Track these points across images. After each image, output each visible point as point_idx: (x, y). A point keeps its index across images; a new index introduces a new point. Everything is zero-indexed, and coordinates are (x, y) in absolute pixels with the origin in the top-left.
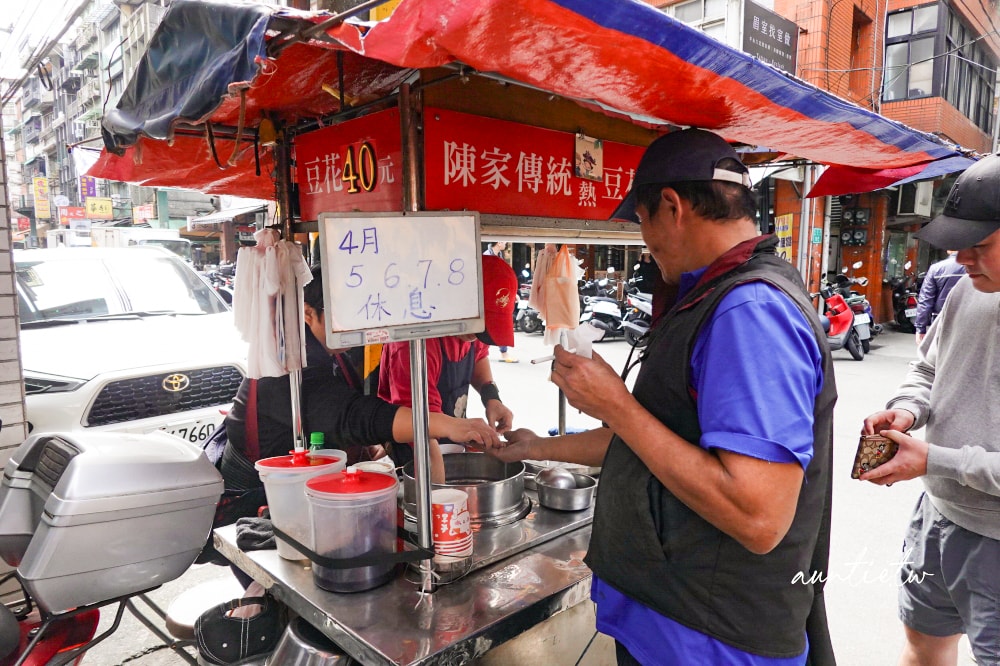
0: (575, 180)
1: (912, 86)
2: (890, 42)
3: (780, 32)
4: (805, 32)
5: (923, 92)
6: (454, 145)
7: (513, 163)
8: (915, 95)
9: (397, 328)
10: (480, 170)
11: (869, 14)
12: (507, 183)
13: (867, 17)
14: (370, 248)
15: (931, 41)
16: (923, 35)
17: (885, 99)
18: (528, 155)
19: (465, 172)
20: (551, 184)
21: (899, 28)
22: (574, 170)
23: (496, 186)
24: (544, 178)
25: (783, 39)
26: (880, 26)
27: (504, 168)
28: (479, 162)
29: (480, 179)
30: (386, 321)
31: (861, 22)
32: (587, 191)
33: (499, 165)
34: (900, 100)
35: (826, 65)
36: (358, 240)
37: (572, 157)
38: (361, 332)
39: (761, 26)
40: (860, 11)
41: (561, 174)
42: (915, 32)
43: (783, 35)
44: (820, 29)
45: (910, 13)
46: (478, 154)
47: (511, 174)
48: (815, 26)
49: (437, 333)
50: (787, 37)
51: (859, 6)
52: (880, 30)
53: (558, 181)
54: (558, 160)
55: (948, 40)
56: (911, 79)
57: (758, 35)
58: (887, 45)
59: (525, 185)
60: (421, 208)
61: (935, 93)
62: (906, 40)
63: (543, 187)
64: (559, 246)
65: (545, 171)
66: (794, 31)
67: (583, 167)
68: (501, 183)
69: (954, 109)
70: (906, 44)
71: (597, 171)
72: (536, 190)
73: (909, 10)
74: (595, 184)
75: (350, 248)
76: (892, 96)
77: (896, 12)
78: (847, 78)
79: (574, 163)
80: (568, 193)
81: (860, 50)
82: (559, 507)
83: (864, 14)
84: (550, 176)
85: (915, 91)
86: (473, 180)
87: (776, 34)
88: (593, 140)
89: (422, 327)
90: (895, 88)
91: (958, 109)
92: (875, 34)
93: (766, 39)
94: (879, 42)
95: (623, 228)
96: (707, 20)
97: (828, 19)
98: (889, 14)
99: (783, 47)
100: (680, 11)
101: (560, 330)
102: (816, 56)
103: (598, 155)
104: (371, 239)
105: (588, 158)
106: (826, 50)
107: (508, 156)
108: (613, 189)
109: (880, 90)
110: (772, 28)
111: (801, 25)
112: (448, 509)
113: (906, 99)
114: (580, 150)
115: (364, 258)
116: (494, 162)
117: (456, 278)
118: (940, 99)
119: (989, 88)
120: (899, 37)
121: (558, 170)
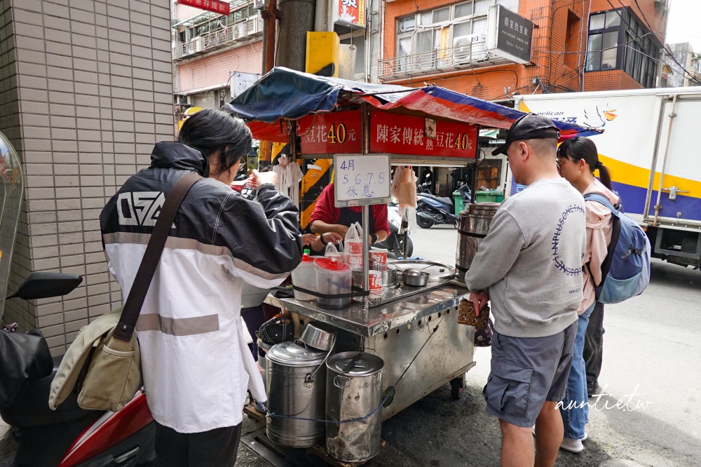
0: (425, 138)
1: (604, 62)
2: (591, 33)
3: (522, 27)
4: (537, 27)
5: (610, 66)
6: (381, 126)
7: (401, 132)
8: (606, 68)
9: (360, 200)
10: (389, 136)
11: (578, 15)
12: (399, 140)
13: (577, 17)
14: (351, 168)
15: (616, 34)
16: (612, 29)
17: (587, 70)
18: (407, 128)
19: (384, 137)
20: (415, 140)
21: (596, 24)
22: (425, 134)
23: (395, 142)
24: (413, 138)
25: (523, 32)
26: (585, 22)
27: (398, 134)
28: (389, 132)
29: (389, 139)
30: (356, 197)
31: (573, 20)
32: (430, 143)
33: (396, 133)
34: (596, 71)
35: (550, 48)
36: (347, 165)
37: (424, 129)
38: (347, 201)
39: (509, 23)
40: (572, 13)
41: (419, 136)
42: (607, 26)
43: (523, 29)
44: (546, 25)
45: (604, 15)
46: (389, 129)
47: (400, 137)
48: (543, 23)
49: (373, 203)
50: (526, 31)
51: (572, 10)
52: (585, 25)
53: (418, 140)
54: (418, 130)
55: (627, 33)
56: (604, 58)
57: (507, 29)
58: (589, 35)
59: (406, 141)
60: (369, 152)
61: (618, 67)
62: (600, 32)
63: (412, 142)
64: (406, 167)
65: (413, 135)
66: (531, 26)
67: (428, 133)
68: (397, 141)
69: (630, 77)
70: (600, 35)
71: (434, 134)
72: (410, 143)
73: (603, 12)
74: (433, 140)
75: (344, 168)
76: (591, 68)
77: (595, 14)
78: (563, 56)
79: (425, 131)
80: (422, 144)
81: (572, 38)
82: (413, 284)
83: (575, 15)
84: (415, 137)
85: (606, 65)
86: (387, 140)
87: (519, 29)
88: (433, 121)
89: (368, 200)
90: (594, 64)
91: (633, 77)
92: (582, 28)
93: (513, 32)
94: (584, 32)
95: (443, 159)
96: (476, 15)
97: (552, 19)
98: (591, 15)
99: (522, 36)
100: (458, 9)
101: (406, 207)
102: (543, 42)
103: (434, 127)
104: (352, 164)
105: (431, 129)
106: (550, 39)
107: (400, 129)
108: (440, 142)
109: (584, 65)
110: (517, 25)
111: (535, 22)
112: (375, 276)
113: (600, 70)
114: (427, 125)
115: (349, 172)
116: (394, 132)
117: (381, 180)
118: (621, 71)
119: (654, 63)
120: (596, 30)
121: (418, 134)
